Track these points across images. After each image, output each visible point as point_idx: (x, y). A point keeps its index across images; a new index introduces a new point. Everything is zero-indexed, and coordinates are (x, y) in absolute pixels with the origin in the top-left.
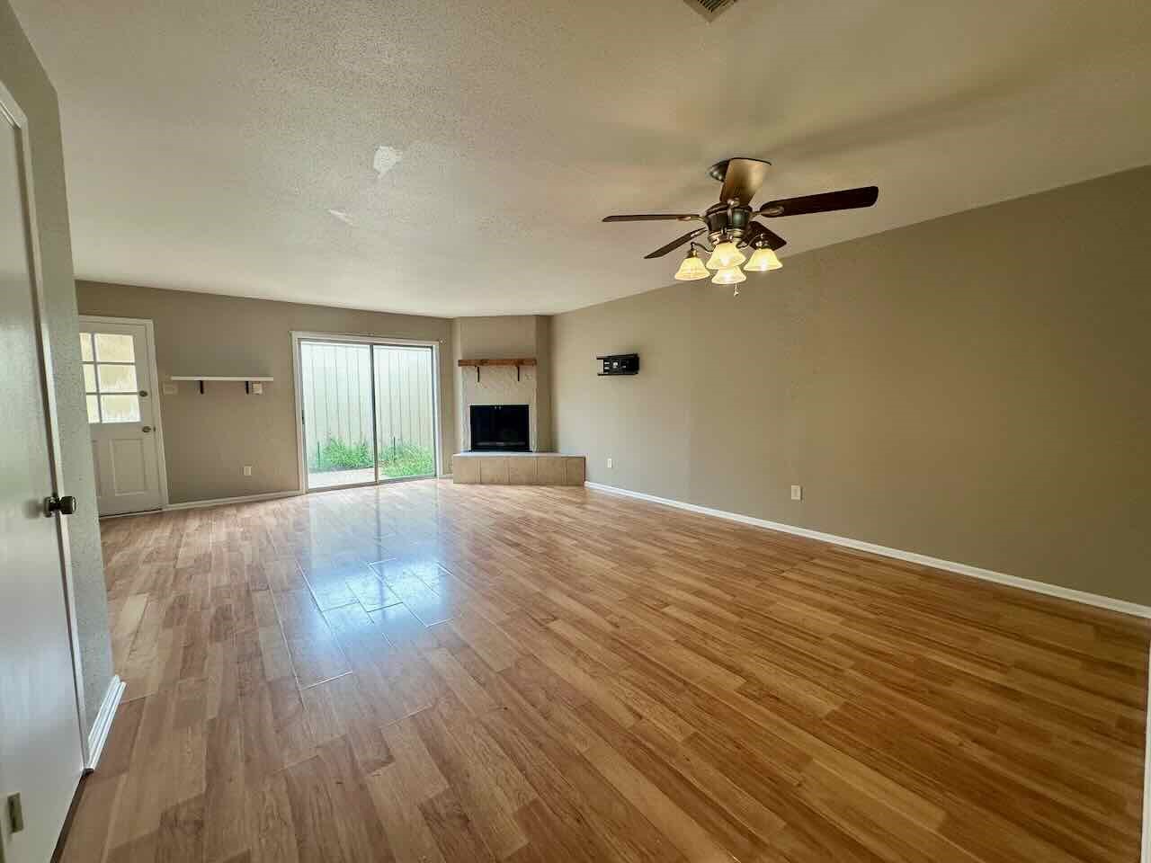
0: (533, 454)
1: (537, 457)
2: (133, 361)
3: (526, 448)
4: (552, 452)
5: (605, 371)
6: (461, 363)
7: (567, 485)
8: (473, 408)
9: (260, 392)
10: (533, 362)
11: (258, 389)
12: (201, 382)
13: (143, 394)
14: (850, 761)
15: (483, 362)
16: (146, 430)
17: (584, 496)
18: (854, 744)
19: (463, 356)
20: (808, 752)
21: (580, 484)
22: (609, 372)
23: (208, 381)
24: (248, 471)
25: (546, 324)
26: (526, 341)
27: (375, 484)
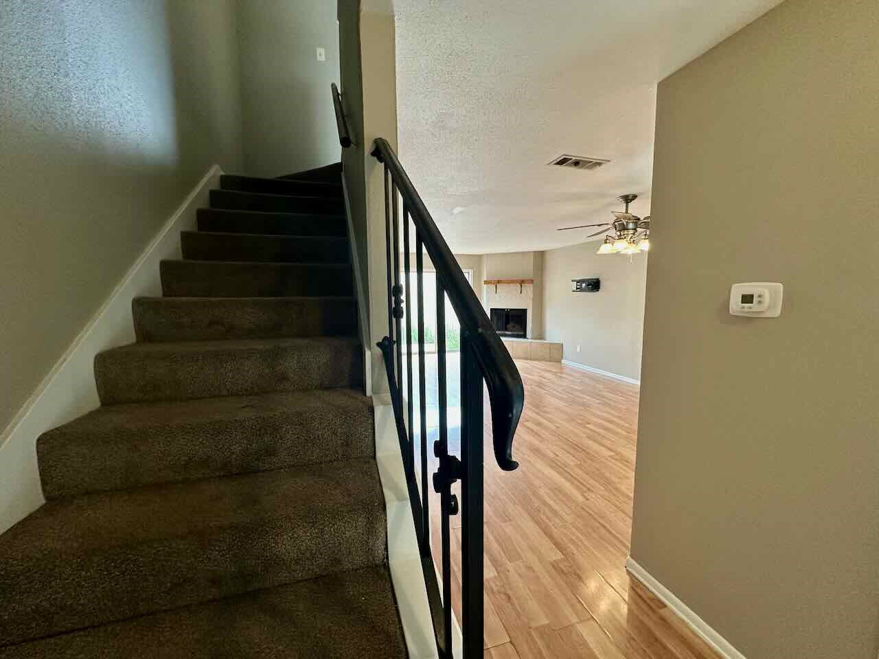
0: (530, 340)
1: (531, 342)
3: (524, 336)
4: (541, 339)
5: (577, 288)
6: (486, 282)
7: (550, 361)
8: (492, 310)
10: (532, 281)
15: (499, 282)
17: (561, 368)
19: (487, 277)
21: (559, 362)
22: (579, 289)
25: (540, 256)
26: (527, 268)
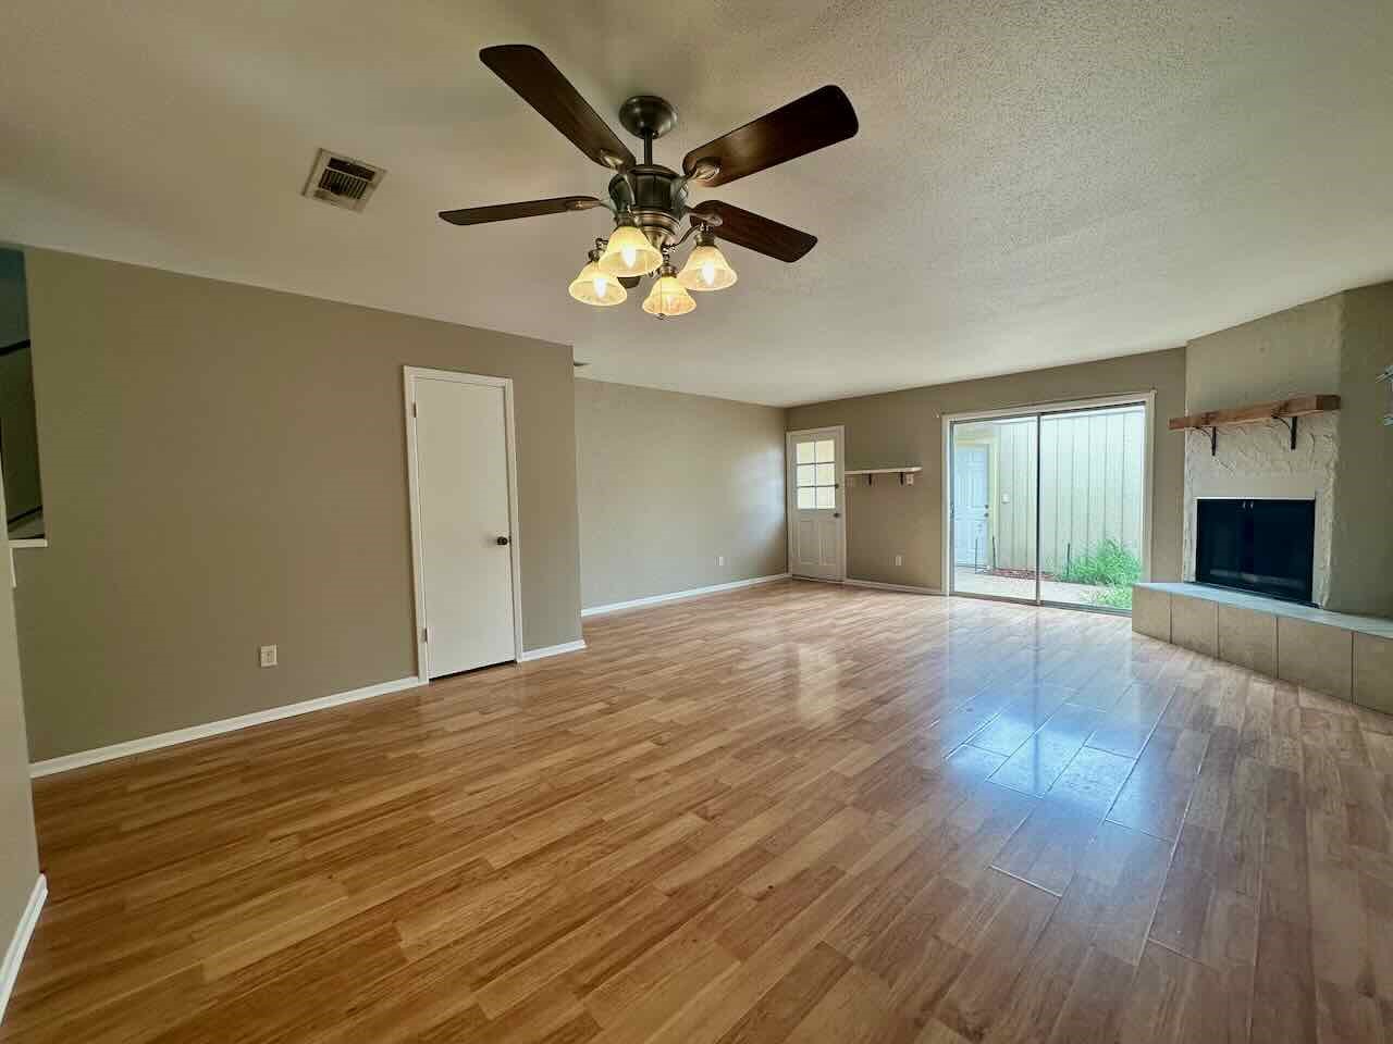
2: (832, 460)
3: (1298, 595)
8: (1201, 504)
9: (911, 482)
11: (910, 480)
12: (870, 475)
13: (836, 486)
14: (321, 927)
16: (836, 515)
18: (342, 939)
20: (356, 897)
23: (877, 474)
24: (899, 561)
27: (1033, 603)
